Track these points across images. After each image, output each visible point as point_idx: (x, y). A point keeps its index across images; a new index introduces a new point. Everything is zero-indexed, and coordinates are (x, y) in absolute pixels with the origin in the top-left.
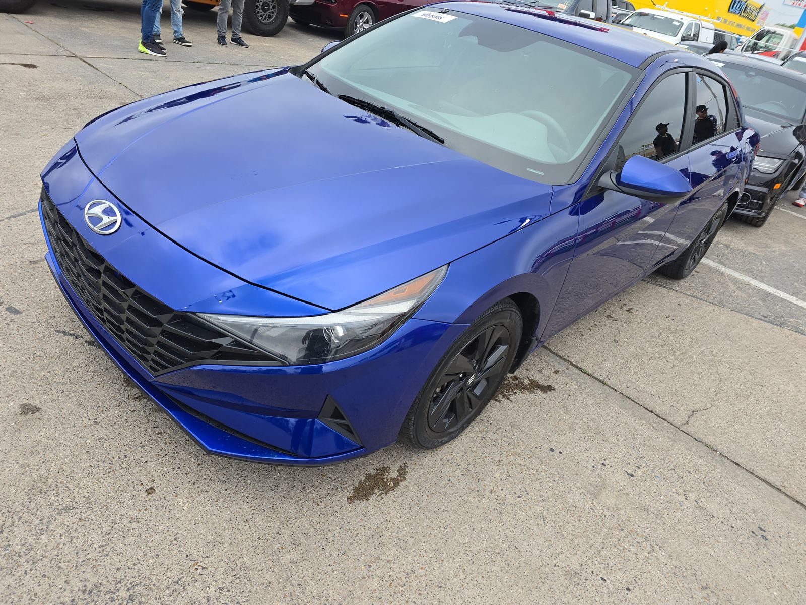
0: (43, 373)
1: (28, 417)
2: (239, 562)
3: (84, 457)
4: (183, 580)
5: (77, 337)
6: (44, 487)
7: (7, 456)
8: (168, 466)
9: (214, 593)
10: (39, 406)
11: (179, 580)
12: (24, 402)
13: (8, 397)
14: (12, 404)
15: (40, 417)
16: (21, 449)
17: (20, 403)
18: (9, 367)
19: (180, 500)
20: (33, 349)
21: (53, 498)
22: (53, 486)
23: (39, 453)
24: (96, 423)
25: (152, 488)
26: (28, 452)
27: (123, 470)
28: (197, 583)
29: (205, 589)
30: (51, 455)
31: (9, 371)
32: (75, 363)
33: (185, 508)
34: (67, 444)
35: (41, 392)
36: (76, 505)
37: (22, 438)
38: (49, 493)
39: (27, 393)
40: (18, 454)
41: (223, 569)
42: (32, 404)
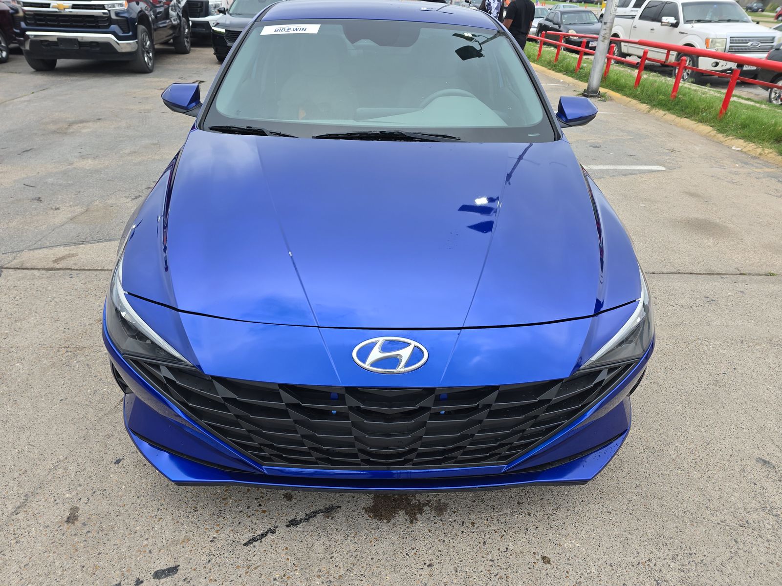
2: (651, 537)
4: (657, 579)
5: (270, 532)
8: (520, 536)
9: (676, 565)
11: (656, 580)
19: (566, 545)
25: (543, 558)
27: (508, 569)
28: (662, 570)
29: (670, 568)
33: (577, 545)
41: (654, 549)
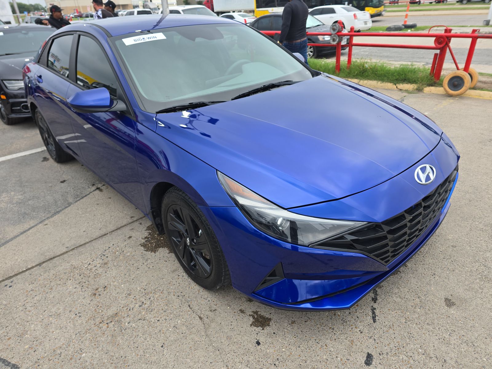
0: (419, 310)
1: (454, 301)
2: (461, 219)
3: (457, 271)
5: (373, 310)
6: (484, 278)
7: (483, 297)
10: (444, 300)
12: (447, 307)
13: (449, 317)
14: (452, 312)
15: (450, 296)
16: (474, 294)
17: (449, 309)
18: (426, 329)
20: (401, 326)
21: (485, 273)
22: (481, 274)
23: (470, 287)
24: (434, 274)
26: (473, 291)
30: (467, 282)
31: (429, 327)
32: (399, 300)
34: (456, 279)
35: (433, 304)
36: (482, 265)
37: (468, 297)
38: (485, 275)
39: (439, 310)
40: (478, 294)
42: (445, 304)
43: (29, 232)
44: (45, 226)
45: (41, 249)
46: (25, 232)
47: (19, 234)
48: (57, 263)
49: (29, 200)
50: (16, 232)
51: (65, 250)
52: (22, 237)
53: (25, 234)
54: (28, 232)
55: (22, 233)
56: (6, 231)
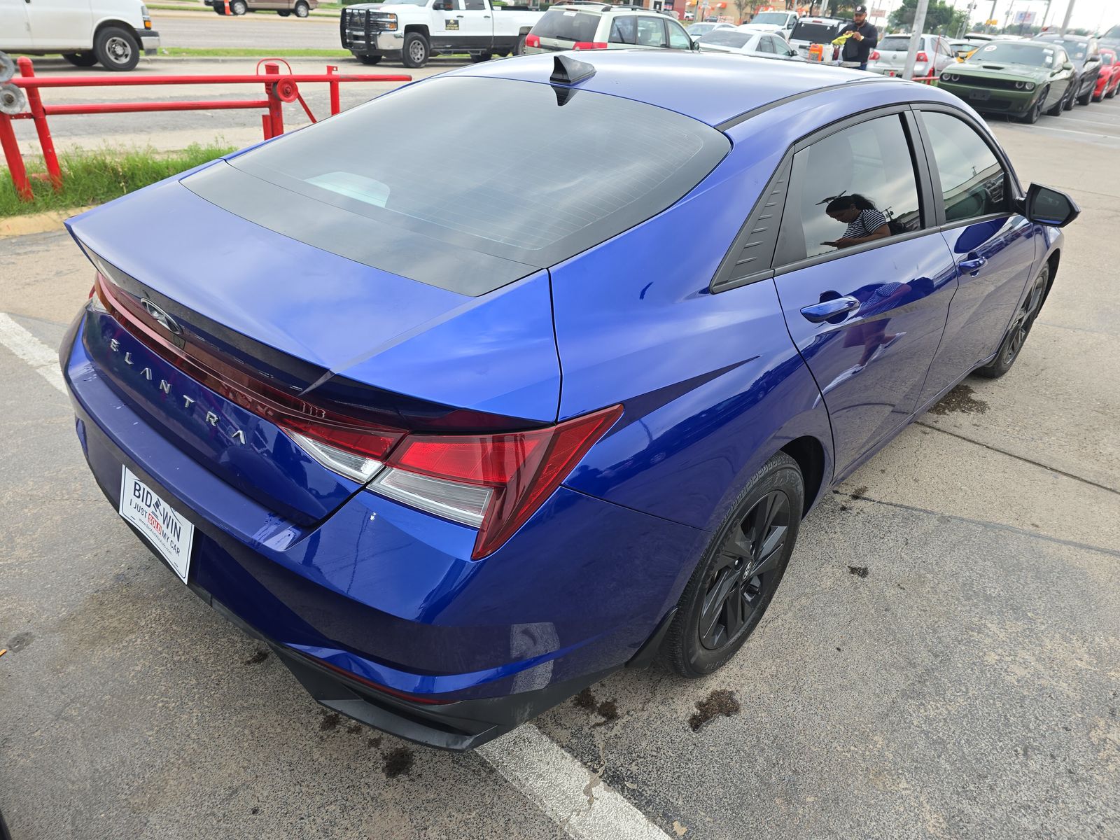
43: (1074, 541)
44: (1040, 525)
45: (1090, 505)
46: (1082, 546)
47: (1093, 551)
48: (1091, 474)
49: (988, 598)
50: (1096, 558)
51: (1061, 477)
52: (1094, 540)
53: (1084, 542)
54: (1077, 540)
55: (1089, 548)
56: (1110, 575)
